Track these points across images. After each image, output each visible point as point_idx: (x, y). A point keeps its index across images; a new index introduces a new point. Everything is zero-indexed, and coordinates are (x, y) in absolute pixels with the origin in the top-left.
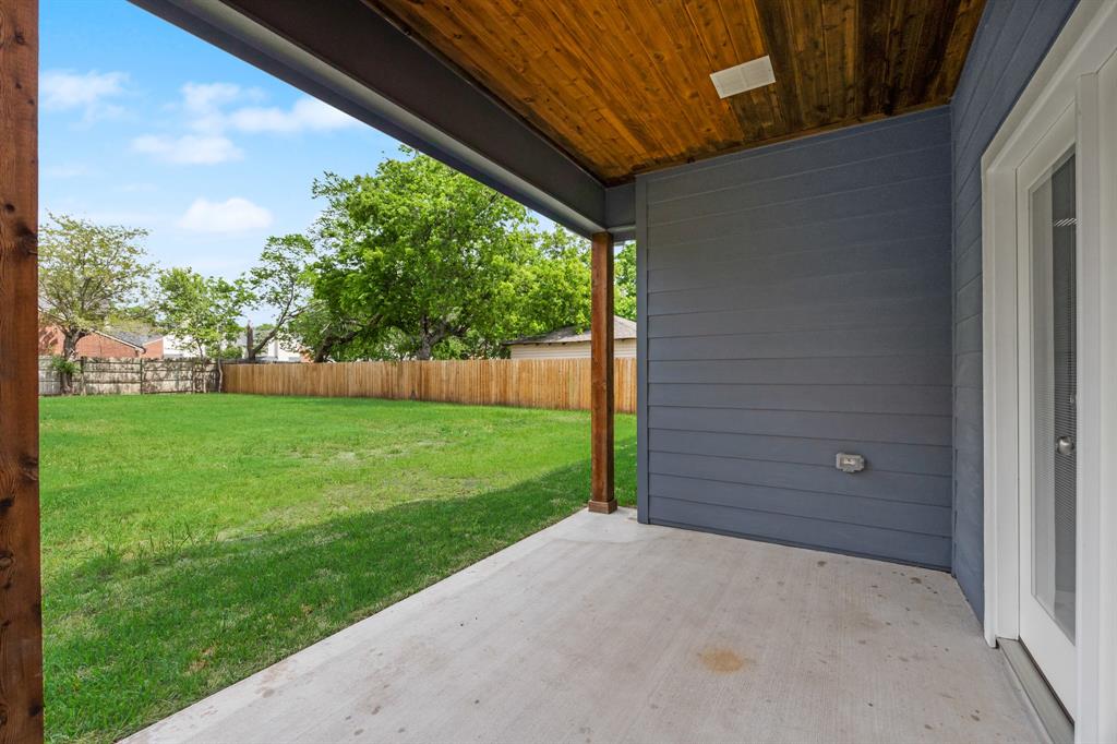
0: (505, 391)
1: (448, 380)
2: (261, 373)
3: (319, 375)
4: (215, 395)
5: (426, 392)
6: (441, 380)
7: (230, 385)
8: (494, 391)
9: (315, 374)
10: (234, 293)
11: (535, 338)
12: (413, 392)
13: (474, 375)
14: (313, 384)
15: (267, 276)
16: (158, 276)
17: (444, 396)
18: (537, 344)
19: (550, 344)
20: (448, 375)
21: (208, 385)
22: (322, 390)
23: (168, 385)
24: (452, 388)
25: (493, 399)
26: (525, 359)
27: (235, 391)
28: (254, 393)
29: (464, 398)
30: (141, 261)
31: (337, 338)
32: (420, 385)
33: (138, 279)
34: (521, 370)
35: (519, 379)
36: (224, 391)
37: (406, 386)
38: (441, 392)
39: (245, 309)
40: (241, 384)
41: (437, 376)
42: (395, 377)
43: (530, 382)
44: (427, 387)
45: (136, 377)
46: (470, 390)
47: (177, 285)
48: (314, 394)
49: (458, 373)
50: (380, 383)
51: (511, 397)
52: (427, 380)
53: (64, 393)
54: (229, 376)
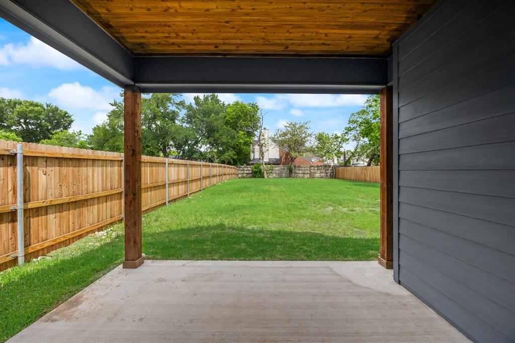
2: (347, 171)
3: (367, 172)
4: (332, 179)
7: (337, 175)
9: (366, 172)
10: (340, 139)
14: (365, 176)
15: (351, 130)
16: (314, 136)
21: (330, 175)
22: (368, 179)
23: (317, 175)
27: (339, 178)
28: (344, 179)
30: (309, 132)
31: (376, 155)
33: (309, 138)
36: (335, 178)
39: (344, 145)
40: (341, 176)
45: (309, 172)
47: (320, 138)
48: (365, 181)
53: (290, 177)
54: (337, 172)
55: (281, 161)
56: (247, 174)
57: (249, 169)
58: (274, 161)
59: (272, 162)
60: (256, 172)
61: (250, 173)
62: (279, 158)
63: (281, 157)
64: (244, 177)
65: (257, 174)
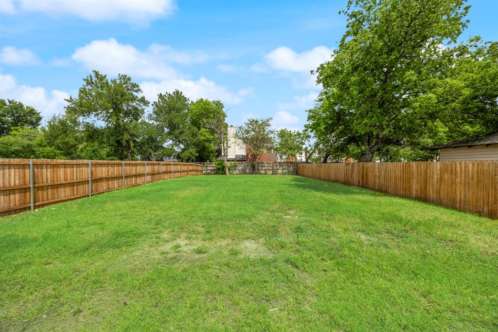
0: (426, 189)
1: (380, 177)
2: (308, 168)
4: (294, 176)
5: (367, 183)
6: (375, 176)
7: (298, 172)
8: (415, 187)
11: (467, 141)
12: (359, 181)
13: (398, 173)
16: (277, 133)
17: (377, 186)
18: (470, 147)
19: (487, 145)
20: (379, 172)
23: (280, 171)
24: (382, 181)
25: (414, 194)
26: (447, 162)
29: (390, 190)
30: (271, 128)
32: (363, 178)
34: (442, 171)
35: (441, 179)
36: (297, 175)
37: (356, 178)
38: (375, 183)
40: (301, 173)
41: (373, 173)
42: (350, 172)
43: (453, 182)
44: (367, 179)
45: (271, 168)
46: (395, 184)
49: (386, 171)
50: (343, 175)
51: (432, 194)
52: (367, 175)
53: (253, 173)
54: (298, 168)
55: (247, 158)
56: (212, 170)
57: (214, 165)
58: (241, 157)
59: (238, 159)
60: (219, 169)
61: (214, 170)
62: (245, 154)
63: (248, 154)
64: (208, 174)
65: (221, 170)
